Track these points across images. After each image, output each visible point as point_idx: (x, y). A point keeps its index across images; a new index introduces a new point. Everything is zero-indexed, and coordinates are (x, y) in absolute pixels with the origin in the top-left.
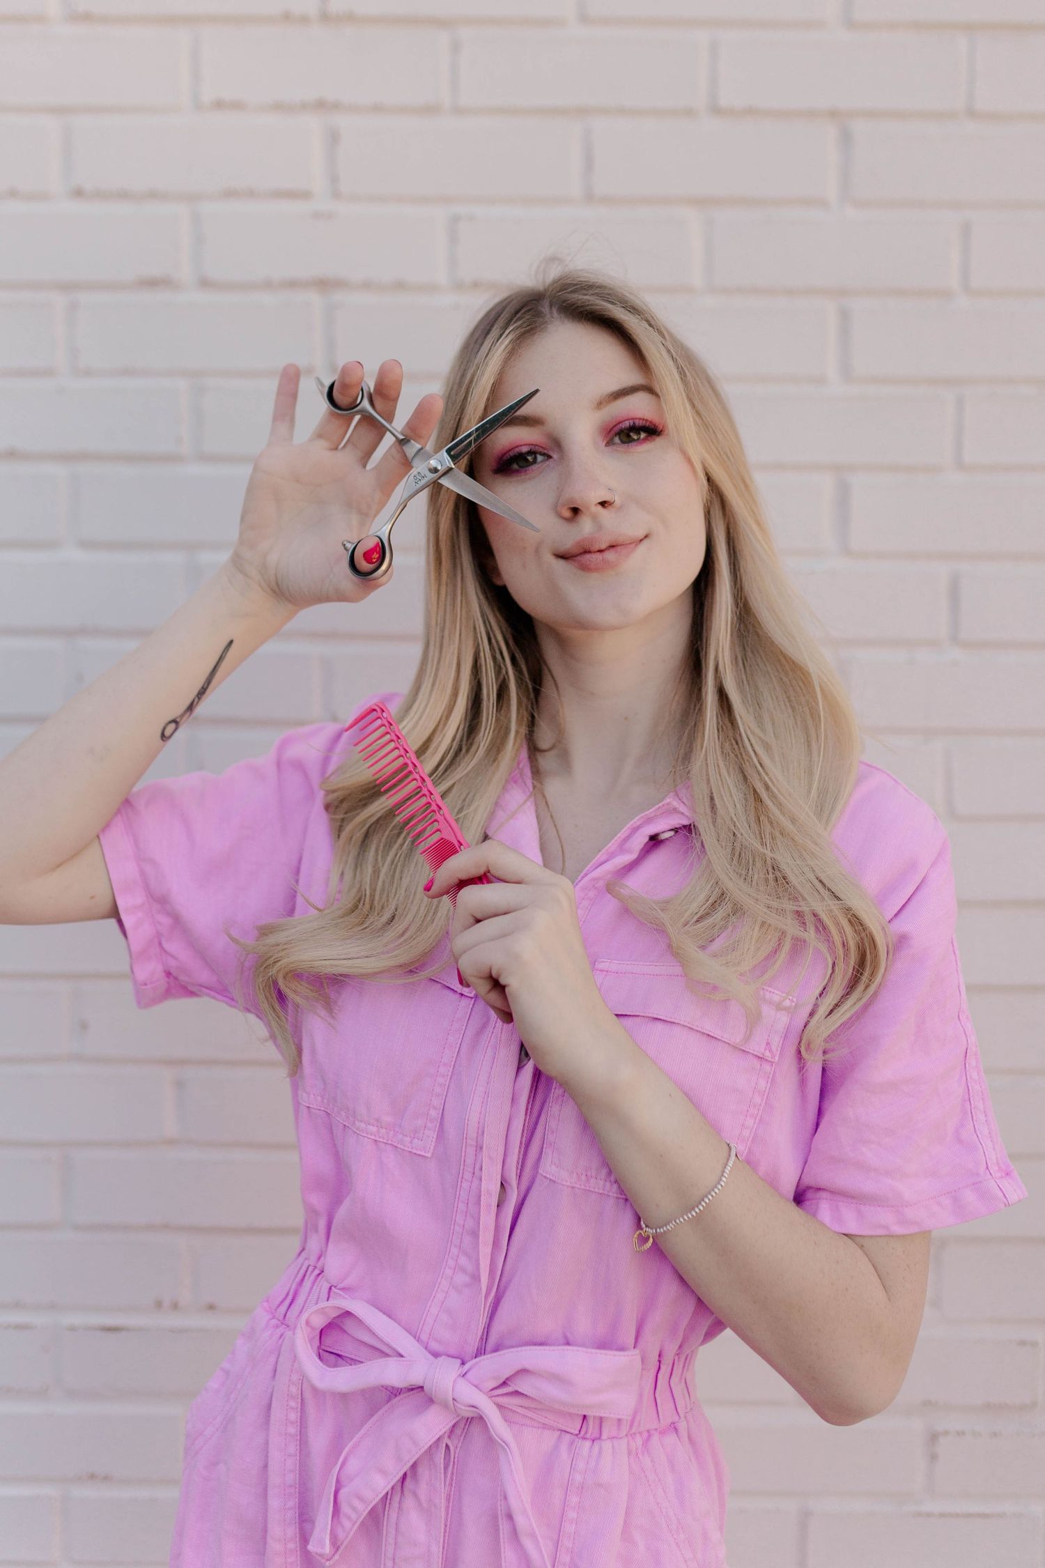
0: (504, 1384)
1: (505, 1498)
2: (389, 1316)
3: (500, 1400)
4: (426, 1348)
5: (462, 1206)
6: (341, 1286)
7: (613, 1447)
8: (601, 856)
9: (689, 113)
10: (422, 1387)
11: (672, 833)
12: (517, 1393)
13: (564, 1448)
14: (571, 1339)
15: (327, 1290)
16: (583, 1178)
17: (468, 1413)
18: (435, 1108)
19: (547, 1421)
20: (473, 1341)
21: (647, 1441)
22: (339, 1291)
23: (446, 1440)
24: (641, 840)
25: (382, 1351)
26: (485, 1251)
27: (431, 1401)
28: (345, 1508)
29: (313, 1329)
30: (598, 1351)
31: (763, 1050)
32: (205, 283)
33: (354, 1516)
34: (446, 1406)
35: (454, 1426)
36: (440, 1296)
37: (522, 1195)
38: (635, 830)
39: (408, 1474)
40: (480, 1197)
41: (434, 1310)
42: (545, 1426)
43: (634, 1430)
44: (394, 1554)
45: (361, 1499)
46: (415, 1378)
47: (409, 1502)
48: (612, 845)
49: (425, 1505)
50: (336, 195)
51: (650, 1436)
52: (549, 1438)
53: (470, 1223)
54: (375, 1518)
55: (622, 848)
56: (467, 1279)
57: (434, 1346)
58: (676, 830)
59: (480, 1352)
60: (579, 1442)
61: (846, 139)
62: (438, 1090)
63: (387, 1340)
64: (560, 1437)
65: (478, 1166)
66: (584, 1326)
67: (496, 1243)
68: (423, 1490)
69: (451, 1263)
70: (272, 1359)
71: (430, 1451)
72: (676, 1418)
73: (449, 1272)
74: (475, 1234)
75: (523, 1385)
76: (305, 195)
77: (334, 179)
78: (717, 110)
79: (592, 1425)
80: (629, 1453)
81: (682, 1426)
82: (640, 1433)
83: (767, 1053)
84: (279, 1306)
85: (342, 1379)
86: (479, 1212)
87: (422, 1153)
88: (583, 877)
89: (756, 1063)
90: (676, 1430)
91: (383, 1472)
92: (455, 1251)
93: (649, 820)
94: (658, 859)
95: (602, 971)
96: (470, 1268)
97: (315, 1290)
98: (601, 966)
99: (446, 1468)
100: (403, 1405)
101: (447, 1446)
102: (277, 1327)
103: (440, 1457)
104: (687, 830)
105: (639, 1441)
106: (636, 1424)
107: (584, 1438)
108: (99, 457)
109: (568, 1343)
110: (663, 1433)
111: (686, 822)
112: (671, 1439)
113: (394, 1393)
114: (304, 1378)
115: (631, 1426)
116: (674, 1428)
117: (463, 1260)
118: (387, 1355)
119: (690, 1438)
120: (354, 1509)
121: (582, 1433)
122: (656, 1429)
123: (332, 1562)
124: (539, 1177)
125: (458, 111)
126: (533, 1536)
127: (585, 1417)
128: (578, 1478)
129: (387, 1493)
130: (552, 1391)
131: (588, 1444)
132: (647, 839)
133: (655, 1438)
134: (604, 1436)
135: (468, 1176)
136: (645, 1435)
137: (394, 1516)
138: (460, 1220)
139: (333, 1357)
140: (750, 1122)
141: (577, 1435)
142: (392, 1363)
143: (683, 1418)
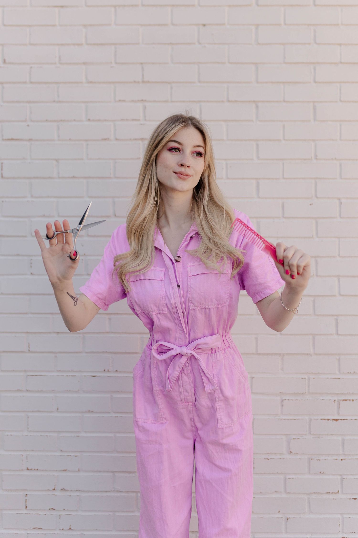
0: (195, 348)
1: (201, 368)
2: (169, 343)
3: (195, 351)
4: (178, 346)
5: (176, 319)
6: (158, 340)
7: (219, 353)
8: (182, 244)
9: (223, 101)
10: (180, 353)
11: (195, 235)
12: (198, 349)
13: (209, 356)
14: (205, 336)
15: (156, 341)
16: (200, 307)
17: (190, 355)
18: (164, 304)
19: (205, 352)
20: (187, 342)
21: (225, 351)
22: (158, 341)
23: (187, 361)
24: (189, 238)
25: (169, 350)
26: (184, 326)
27: (182, 355)
28: (171, 380)
29: (155, 349)
30: (211, 336)
31: (226, 272)
32: (116, 139)
33: (173, 381)
34: (186, 355)
35: (188, 359)
36: (178, 336)
37: (187, 314)
38: (187, 237)
39: (182, 370)
40: (179, 316)
41: (178, 339)
42: (205, 353)
43: (222, 349)
44: (183, 385)
45: (174, 377)
46: (178, 352)
47: (183, 375)
48: (183, 241)
49: (186, 374)
50: (145, 120)
51: (225, 350)
52: (206, 355)
53: (179, 322)
54: (177, 380)
55: (185, 241)
56: (182, 332)
57: (179, 345)
58: (195, 234)
59: (189, 344)
60: (212, 354)
61: (257, 107)
62: (164, 300)
63: (170, 347)
64: (208, 354)
65: (177, 311)
66: (207, 333)
67: (185, 324)
68: (185, 372)
69: (178, 329)
70: (149, 356)
71: (185, 365)
72: (229, 345)
73: (178, 331)
74: (181, 323)
75: (200, 347)
76: (139, 120)
77: (145, 117)
78: (229, 101)
79: (214, 350)
80: (222, 353)
81: (231, 346)
82: (223, 349)
83: (227, 272)
84: (149, 346)
85: (164, 357)
86: (180, 319)
87: (165, 313)
88: (179, 249)
89: (226, 275)
90: (230, 347)
91: (177, 371)
92: (178, 327)
93: (189, 234)
94: (193, 241)
95: (189, 266)
96: (182, 329)
97: (154, 342)
98: (189, 265)
99: (189, 366)
100: (177, 358)
101: (188, 362)
102: (150, 350)
103: (187, 364)
104: (197, 234)
105: (223, 351)
106: (222, 348)
107: (213, 353)
108: (93, 178)
109: (205, 337)
110: (227, 348)
111: (197, 232)
112: (229, 349)
113: (175, 356)
114: (156, 359)
115: (221, 349)
116: (229, 347)
117: (180, 328)
118: (171, 350)
119: (233, 348)
120: (173, 380)
121: (212, 352)
122: (226, 348)
123: (171, 391)
124: (190, 310)
125: (172, 102)
126: (208, 374)
127: (212, 349)
128: (214, 361)
129: (178, 375)
130: (205, 346)
131: (214, 354)
132: (190, 238)
133: (226, 350)
134: (216, 352)
135: (176, 313)
136: (224, 350)
137: (181, 379)
138: (177, 321)
139: (161, 353)
140: (228, 286)
141: (211, 353)
142: (173, 350)
143: (231, 345)
